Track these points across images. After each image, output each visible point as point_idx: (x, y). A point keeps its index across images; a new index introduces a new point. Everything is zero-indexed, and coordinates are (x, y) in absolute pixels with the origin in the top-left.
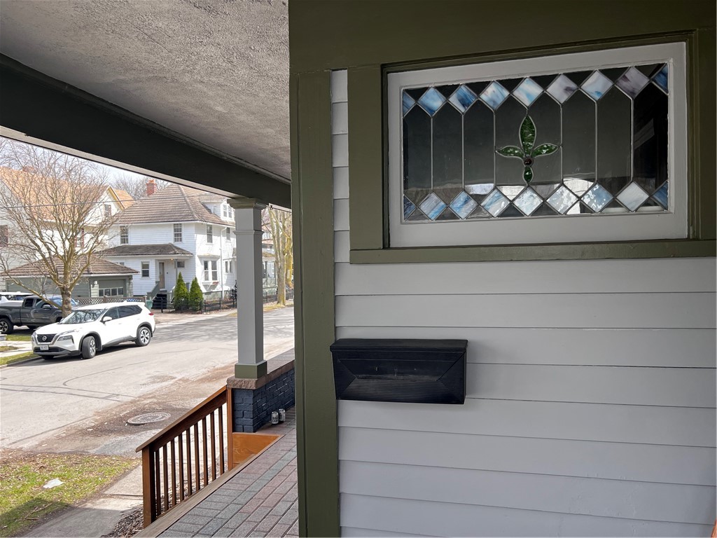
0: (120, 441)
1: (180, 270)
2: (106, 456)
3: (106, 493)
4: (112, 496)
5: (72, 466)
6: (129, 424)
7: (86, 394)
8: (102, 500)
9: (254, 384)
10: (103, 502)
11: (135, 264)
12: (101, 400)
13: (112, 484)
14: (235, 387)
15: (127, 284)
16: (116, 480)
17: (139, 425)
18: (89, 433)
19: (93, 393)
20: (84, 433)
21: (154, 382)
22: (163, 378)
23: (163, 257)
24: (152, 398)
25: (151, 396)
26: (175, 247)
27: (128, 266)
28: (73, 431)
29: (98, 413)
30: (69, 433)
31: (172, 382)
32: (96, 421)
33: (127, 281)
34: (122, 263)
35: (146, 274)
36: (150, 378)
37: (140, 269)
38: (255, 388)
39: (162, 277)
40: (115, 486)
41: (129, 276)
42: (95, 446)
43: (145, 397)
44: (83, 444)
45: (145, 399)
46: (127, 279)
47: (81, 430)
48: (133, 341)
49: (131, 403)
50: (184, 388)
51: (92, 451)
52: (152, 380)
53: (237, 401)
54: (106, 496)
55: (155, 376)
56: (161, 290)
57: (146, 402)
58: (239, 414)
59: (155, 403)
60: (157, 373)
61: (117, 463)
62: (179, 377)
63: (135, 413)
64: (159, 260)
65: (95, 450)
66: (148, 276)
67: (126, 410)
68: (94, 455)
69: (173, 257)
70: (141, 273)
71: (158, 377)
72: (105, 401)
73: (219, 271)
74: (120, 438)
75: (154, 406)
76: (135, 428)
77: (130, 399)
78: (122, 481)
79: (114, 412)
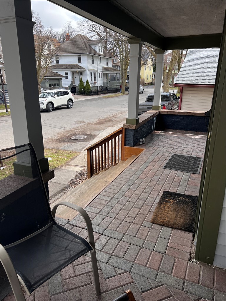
0: (70, 145)
1: (81, 76)
2: (66, 151)
3: (69, 164)
4: (71, 165)
5: (54, 153)
6: (71, 139)
7: (53, 126)
8: (68, 166)
9: (135, 127)
10: (69, 167)
11: (62, 73)
12: (59, 129)
13: (70, 161)
14: (127, 128)
15: (60, 82)
16: (72, 160)
17: (75, 140)
18: (57, 141)
19: (55, 126)
20: (55, 141)
21: (77, 123)
22: (81, 122)
23: (74, 70)
24: (78, 129)
25: (77, 129)
26: (79, 66)
27: (60, 74)
28: (51, 140)
29: (58, 134)
30: (50, 141)
31: (85, 123)
32: (59, 137)
33: (60, 80)
34: (57, 72)
35: (67, 77)
36: (76, 121)
37: (64, 75)
38: (135, 129)
39: (74, 79)
40: (72, 162)
41: (60, 78)
42: (61, 146)
43: (75, 129)
44: (56, 145)
45: (75, 130)
46: (60, 79)
47: (54, 140)
48: (66, 106)
49: (70, 131)
50: (90, 126)
51: (60, 148)
52: (76, 122)
53: (127, 134)
54: (69, 165)
55: (77, 121)
56: (73, 85)
57: (76, 131)
58: (127, 139)
59: (79, 132)
60: (78, 120)
61: (71, 153)
62: (87, 122)
63: (73, 135)
64: (72, 71)
65: (61, 148)
66: (68, 78)
67: (69, 134)
68: (61, 150)
69: (78, 70)
70: (65, 77)
71: (79, 122)
72: (60, 129)
73: (96, 77)
74: (69, 144)
75: (79, 133)
76: (74, 141)
77: (69, 129)
78: (74, 160)
79: (64, 134)
